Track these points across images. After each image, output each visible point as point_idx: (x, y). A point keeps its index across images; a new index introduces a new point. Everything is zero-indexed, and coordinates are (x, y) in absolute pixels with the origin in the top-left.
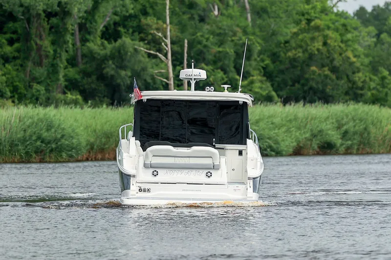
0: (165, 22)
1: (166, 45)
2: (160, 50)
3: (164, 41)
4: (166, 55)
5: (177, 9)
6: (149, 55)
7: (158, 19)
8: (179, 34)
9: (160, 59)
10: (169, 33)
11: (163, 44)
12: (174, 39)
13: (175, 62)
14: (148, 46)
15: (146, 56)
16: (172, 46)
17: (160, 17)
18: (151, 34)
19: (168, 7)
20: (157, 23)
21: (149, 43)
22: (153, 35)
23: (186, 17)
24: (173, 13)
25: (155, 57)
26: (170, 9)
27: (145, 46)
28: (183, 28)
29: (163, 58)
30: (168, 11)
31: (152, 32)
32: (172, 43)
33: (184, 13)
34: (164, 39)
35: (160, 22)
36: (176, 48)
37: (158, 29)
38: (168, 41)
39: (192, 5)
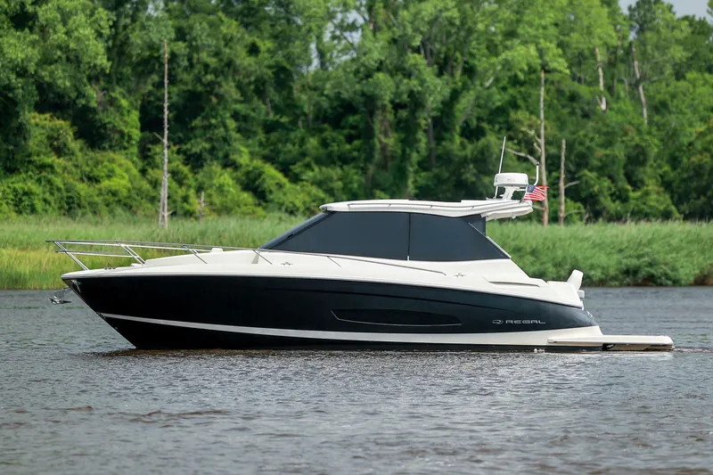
0: (538, 117)
1: (539, 146)
2: (532, 152)
3: (537, 141)
4: (539, 159)
5: (555, 101)
6: (519, 158)
7: (531, 113)
8: (557, 133)
9: (532, 164)
10: (542, 132)
11: (535, 144)
12: (550, 139)
13: (552, 168)
14: (518, 147)
15: (514, 158)
16: (548, 147)
17: (534, 112)
18: (522, 132)
19: (542, 99)
20: (530, 119)
21: (519, 143)
22: (525, 134)
23: (566, 111)
24: (549, 106)
25: (526, 160)
26: (545, 100)
27: (515, 147)
28: (562, 124)
29: (534, 161)
30: (542, 105)
31: (524, 129)
32: (548, 143)
33: (563, 107)
34: (537, 138)
35: (534, 118)
36: (553, 150)
37: (530, 127)
38: (542, 141)
39: (573, 97)
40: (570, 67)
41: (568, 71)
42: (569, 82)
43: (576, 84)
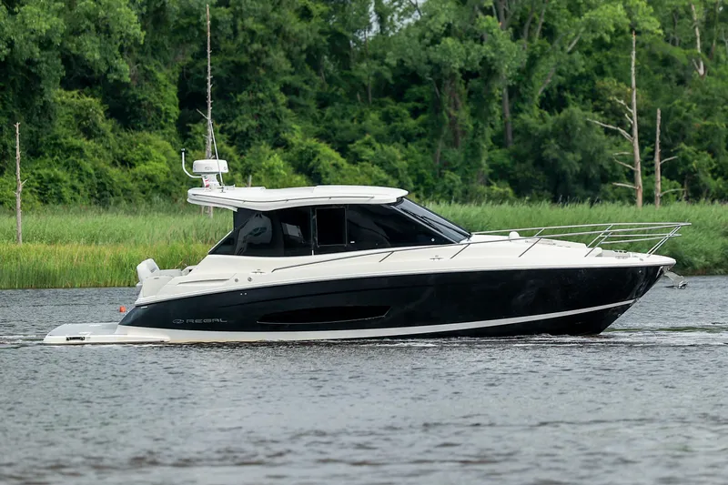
0: (629, 85)
1: (631, 118)
2: (622, 124)
3: (627, 111)
4: (630, 131)
5: (646, 66)
6: (607, 131)
7: (620, 80)
8: (648, 102)
9: (623, 137)
10: (634, 101)
11: (626, 115)
12: (642, 109)
13: (643, 141)
14: (605, 119)
15: (602, 132)
16: (640, 118)
17: (623, 78)
18: (610, 102)
19: (633, 64)
20: (618, 86)
21: (606, 115)
22: (613, 103)
23: (659, 77)
24: (640, 72)
25: (616, 133)
26: (636, 66)
27: (601, 119)
28: (654, 93)
29: (626, 135)
30: (633, 69)
31: (611, 99)
32: (640, 114)
33: (656, 72)
34: (628, 108)
35: (622, 85)
36: (645, 121)
37: (619, 95)
38: (634, 112)
39: (667, 61)
40: (663, 28)
41: (661, 32)
42: (663, 43)
43: (669, 46)
